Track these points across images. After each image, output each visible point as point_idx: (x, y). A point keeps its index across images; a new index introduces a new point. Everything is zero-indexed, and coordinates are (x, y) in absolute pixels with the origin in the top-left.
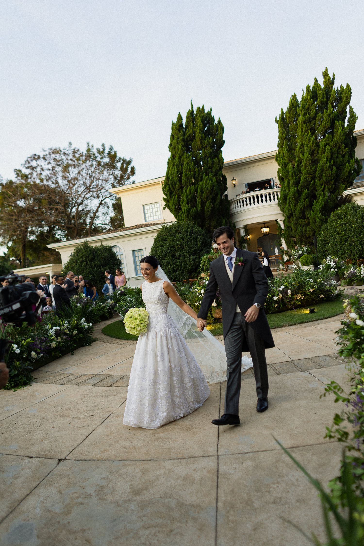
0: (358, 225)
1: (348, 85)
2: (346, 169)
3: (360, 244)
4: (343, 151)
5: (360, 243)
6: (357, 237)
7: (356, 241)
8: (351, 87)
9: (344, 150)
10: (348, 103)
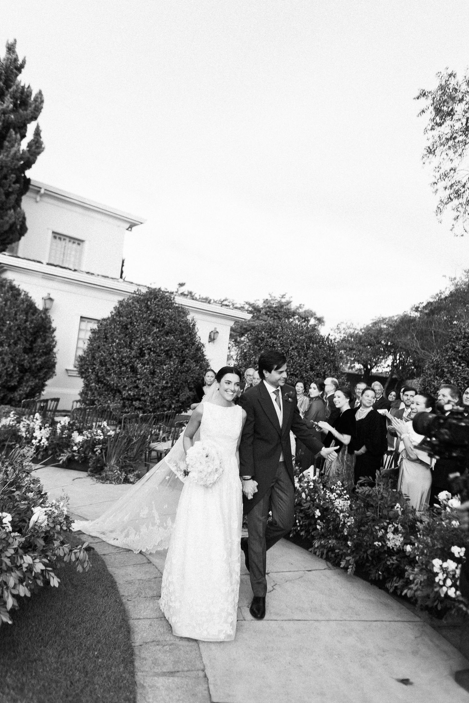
0: (18, 325)
1: (40, 93)
2: (7, 218)
3: (13, 362)
4: (10, 186)
5: (12, 359)
6: (9, 346)
7: (6, 354)
8: (45, 98)
9: (13, 185)
10: (35, 118)
